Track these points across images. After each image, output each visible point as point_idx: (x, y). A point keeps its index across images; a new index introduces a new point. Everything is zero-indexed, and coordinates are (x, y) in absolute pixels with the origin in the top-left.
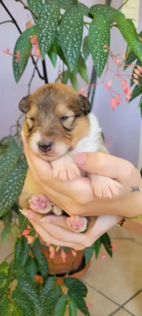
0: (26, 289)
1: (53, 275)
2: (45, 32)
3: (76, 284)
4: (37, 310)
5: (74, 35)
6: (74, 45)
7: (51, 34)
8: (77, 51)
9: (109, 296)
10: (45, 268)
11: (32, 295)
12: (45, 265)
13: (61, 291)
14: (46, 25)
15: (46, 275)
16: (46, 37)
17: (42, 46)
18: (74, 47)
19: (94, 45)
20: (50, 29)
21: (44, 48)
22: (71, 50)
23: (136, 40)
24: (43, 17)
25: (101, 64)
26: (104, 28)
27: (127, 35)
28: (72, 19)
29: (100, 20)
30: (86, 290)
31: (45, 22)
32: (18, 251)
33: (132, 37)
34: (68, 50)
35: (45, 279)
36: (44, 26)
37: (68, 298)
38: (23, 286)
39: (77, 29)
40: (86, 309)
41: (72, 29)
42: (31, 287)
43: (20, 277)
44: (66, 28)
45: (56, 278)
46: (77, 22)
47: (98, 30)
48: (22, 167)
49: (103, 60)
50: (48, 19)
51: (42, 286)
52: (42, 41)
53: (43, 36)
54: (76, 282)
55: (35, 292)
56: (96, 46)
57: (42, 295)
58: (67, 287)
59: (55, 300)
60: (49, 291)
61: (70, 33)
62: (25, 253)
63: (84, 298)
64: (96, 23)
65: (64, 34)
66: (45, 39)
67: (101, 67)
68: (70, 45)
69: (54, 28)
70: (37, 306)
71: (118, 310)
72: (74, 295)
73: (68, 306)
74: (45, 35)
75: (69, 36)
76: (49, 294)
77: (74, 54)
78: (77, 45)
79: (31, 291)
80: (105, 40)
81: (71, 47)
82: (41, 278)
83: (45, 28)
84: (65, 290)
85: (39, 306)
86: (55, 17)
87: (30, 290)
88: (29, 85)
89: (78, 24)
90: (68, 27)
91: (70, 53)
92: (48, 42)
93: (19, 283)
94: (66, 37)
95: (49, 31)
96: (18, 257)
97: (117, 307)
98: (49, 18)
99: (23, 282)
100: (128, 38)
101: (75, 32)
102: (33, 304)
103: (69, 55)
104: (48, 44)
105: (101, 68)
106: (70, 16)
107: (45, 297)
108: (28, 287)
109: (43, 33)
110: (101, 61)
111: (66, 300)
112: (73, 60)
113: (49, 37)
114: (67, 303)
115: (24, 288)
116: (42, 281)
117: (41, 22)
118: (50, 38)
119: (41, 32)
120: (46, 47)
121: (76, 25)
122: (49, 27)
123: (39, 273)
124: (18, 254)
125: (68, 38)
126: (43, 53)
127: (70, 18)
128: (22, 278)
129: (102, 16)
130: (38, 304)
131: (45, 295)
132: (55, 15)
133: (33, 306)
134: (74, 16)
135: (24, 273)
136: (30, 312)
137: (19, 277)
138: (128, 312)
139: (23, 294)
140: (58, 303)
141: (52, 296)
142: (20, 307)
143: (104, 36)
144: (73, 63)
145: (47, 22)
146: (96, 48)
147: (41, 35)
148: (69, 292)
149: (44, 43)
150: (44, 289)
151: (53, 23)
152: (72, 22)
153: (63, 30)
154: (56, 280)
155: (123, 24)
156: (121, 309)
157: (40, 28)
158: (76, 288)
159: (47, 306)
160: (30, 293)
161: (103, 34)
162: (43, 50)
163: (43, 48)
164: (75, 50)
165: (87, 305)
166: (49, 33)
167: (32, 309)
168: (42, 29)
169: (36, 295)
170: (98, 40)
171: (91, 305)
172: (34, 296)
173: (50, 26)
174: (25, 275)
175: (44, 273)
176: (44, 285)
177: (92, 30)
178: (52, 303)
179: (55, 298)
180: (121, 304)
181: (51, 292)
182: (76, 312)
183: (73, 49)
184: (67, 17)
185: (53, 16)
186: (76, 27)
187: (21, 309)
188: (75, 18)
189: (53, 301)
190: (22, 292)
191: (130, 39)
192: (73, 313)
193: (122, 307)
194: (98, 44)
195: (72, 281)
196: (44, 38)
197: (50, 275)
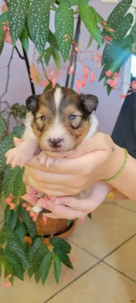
0: (15, 248)
1: (40, 236)
2: (15, 20)
3: (61, 242)
4: (25, 265)
5: (42, 22)
6: (41, 32)
7: (20, 22)
8: (45, 38)
9: (92, 252)
10: (33, 230)
11: (20, 252)
12: (34, 228)
13: (47, 249)
14: (16, 13)
15: (34, 236)
16: (16, 24)
17: (13, 33)
18: (42, 34)
19: (60, 33)
20: (19, 17)
21: (15, 35)
22: (39, 36)
23: (96, 27)
24: (13, 5)
25: (66, 50)
26: (69, 16)
27: (88, 22)
28: (40, 7)
29: (65, 7)
30: (70, 247)
31: (14, 10)
32: (8, 216)
33: (93, 24)
34: (36, 37)
35: (33, 239)
36: (14, 14)
37: (54, 254)
38: (12, 245)
39: (44, 17)
40: (70, 263)
41: (39, 17)
42: (19, 246)
43: (10, 238)
44: (34, 15)
45: (43, 238)
46: (44, 9)
47: (63, 18)
48: (5, 143)
49: (68, 46)
50: (18, 7)
51: (30, 245)
52: (13, 29)
53: (13, 24)
54: (60, 241)
55: (23, 250)
56: (61, 33)
57: (31, 253)
58: (53, 245)
59: (41, 256)
60: (37, 249)
61: (38, 20)
62: (14, 218)
63: (68, 254)
64: (61, 11)
65: (32, 21)
66: (16, 27)
67: (66, 52)
68: (38, 32)
69: (23, 16)
70: (25, 261)
71: (99, 263)
72: (58, 252)
73: (53, 261)
74: (15, 22)
75: (37, 24)
76: (37, 251)
77: (42, 40)
78: (44, 32)
79: (20, 249)
80: (69, 27)
81: (39, 34)
82: (30, 239)
83: (15, 15)
84: (51, 248)
85: (26, 262)
86: (24, 5)
87: (18, 248)
88: (8, 66)
89: (45, 12)
90: (36, 15)
91: (38, 40)
92: (18, 29)
93: (8, 244)
94: (34, 24)
95: (19, 19)
96: (8, 221)
97: (98, 261)
98: (19, 5)
99: (11, 242)
100: (89, 26)
101: (42, 19)
102: (22, 260)
103: (38, 42)
104: (18, 31)
105: (66, 54)
106: (38, 4)
107: (34, 255)
108: (16, 246)
109: (13, 21)
110: (66, 47)
111: (51, 256)
112: (41, 46)
113: (19, 24)
114: (52, 258)
115: (13, 247)
116: (31, 242)
117: (11, 10)
118: (20, 26)
119: (12, 20)
120: (17, 34)
121: (43, 13)
122: (18, 15)
123: (28, 235)
124: (8, 219)
125: (36, 26)
126: (14, 40)
127: (37, 6)
128: (11, 239)
129: (66, 3)
130: (26, 260)
131: (33, 253)
132: (24, 3)
133: (21, 262)
134: (41, 3)
135: (13, 234)
136: (18, 266)
137: (8, 238)
138: (107, 264)
139: (12, 252)
140: (44, 259)
141: (39, 253)
142: (9, 263)
143: (69, 23)
144: (41, 49)
145: (17, 10)
146: (61, 34)
147: (11, 22)
148: (54, 250)
149: (15, 30)
150: (32, 248)
151: (22, 11)
152: (39, 9)
153: (32, 17)
154: (43, 240)
155: (85, 12)
156: (101, 263)
157: (10, 16)
158: (60, 246)
159: (35, 262)
160: (19, 251)
161: (68, 21)
162: (13, 37)
163: (13, 35)
164: (43, 37)
165: (71, 259)
166: (19, 21)
167: (20, 264)
168: (12, 17)
169: (24, 253)
170: (63, 27)
171: (74, 259)
172: (22, 254)
173: (20, 14)
174: (14, 236)
175: (32, 235)
176: (32, 244)
177: (58, 17)
178: (40, 259)
179: (42, 255)
180: (101, 258)
181: (39, 250)
182: (60, 266)
183: (41, 36)
184: (35, 5)
185: (22, 4)
186: (43, 15)
187: (10, 265)
188: (42, 5)
189: (40, 257)
190: (11, 250)
191: (91, 26)
192: (58, 267)
193: (102, 261)
194: (63, 30)
195: (57, 240)
196: (14, 26)
197: (37, 236)
